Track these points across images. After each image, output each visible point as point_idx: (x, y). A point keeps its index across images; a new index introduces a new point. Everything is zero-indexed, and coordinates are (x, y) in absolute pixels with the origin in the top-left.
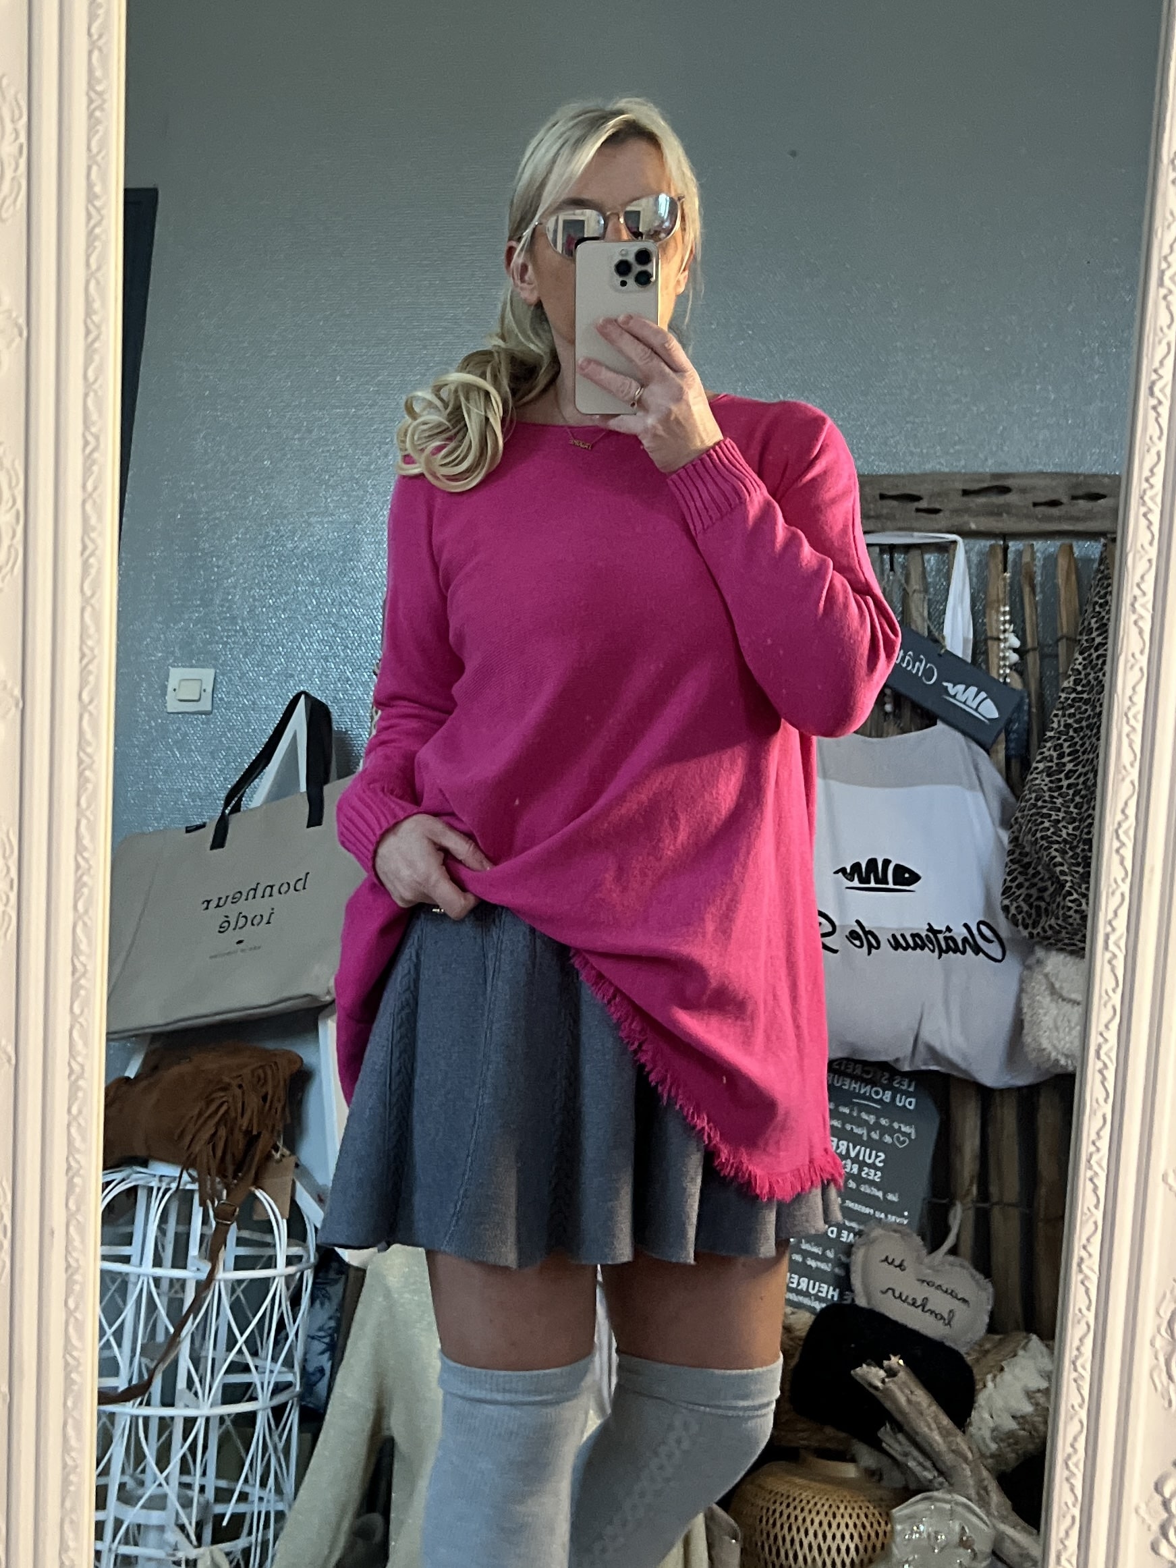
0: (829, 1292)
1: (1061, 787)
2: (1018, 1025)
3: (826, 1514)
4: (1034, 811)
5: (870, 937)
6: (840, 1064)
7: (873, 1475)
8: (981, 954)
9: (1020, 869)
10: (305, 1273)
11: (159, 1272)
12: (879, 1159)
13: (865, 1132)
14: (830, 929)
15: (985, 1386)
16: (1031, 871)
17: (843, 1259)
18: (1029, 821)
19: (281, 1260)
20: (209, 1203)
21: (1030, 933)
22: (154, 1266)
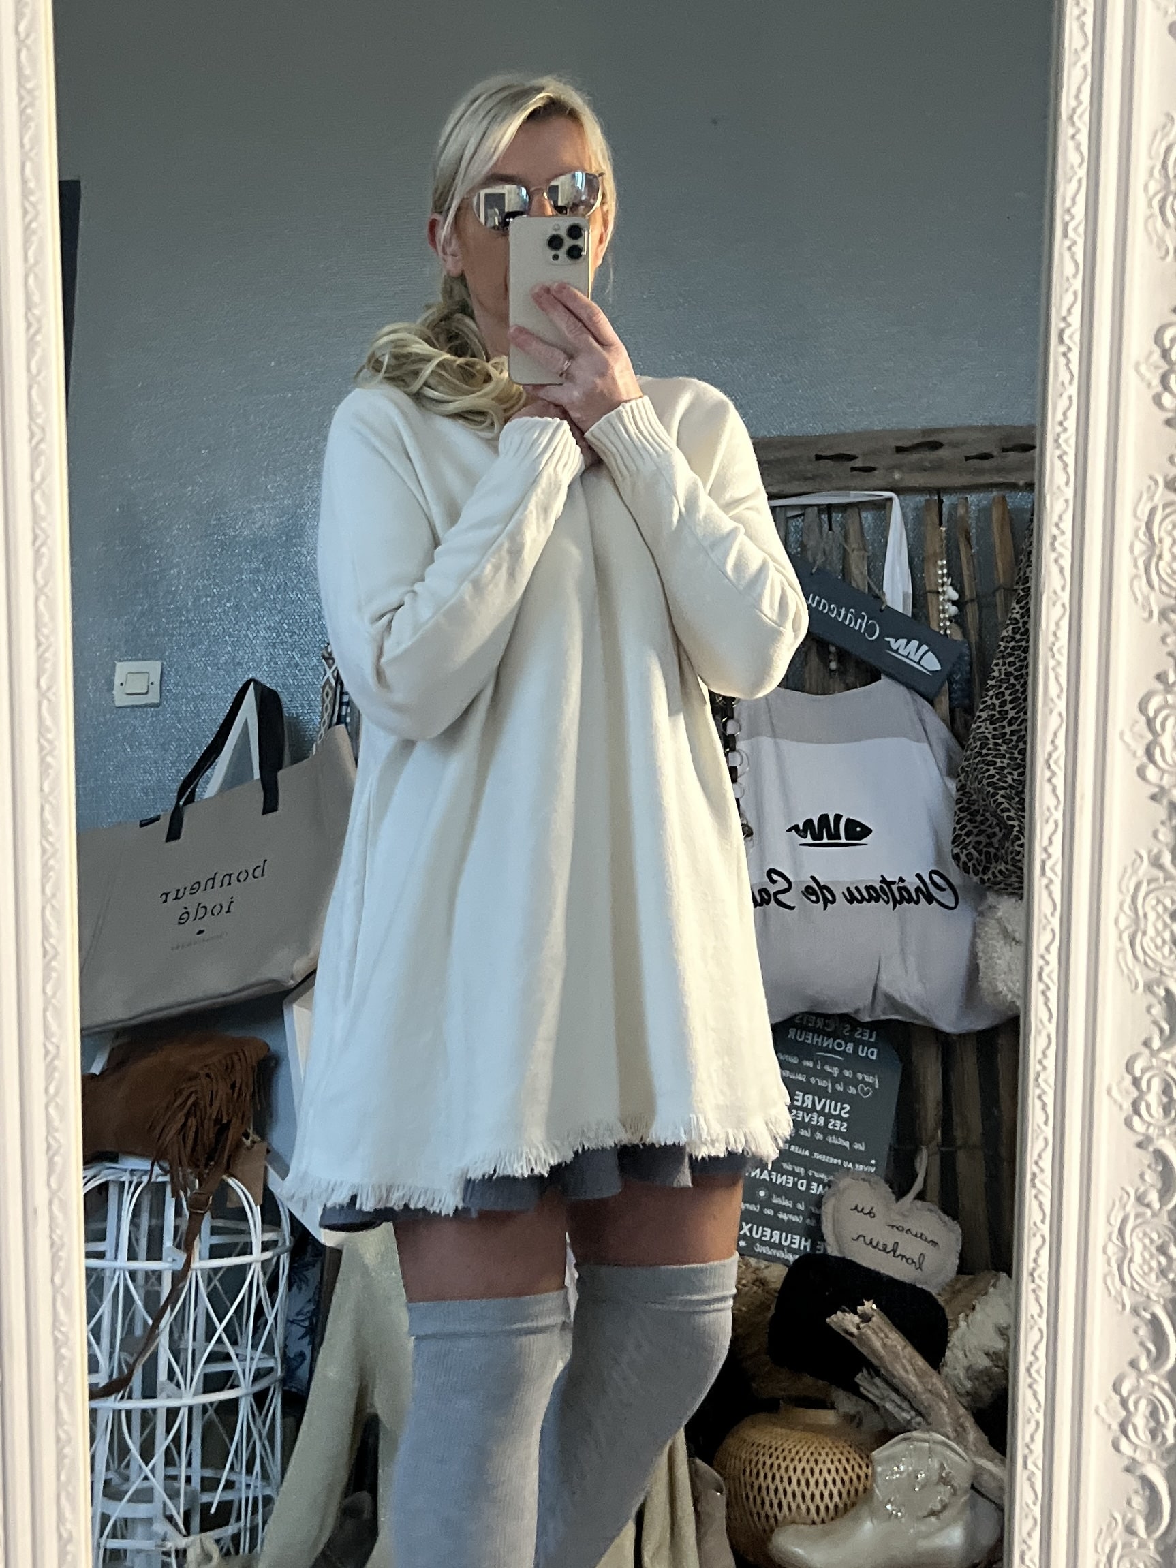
0: (800, 1243)
1: (1006, 733)
2: (973, 972)
3: (808, 1461)
4: (979, 759)
5: (825, 892)
6: (802, 1019)
7: (853, 1420)
8: (935, 903)
9: (969, 817)
10: (282, 1256)
11: (134, 1265)
12: (843, 1111)
13: (830, 1085)
14: (786, 886)
15: (957, 1326)
16: (979, 818)
17: (814, 1210)
18: (975, 769)
19: (257, 1246)
20: (182, 1193)
21: (981, 879)
22: (129, 1259)
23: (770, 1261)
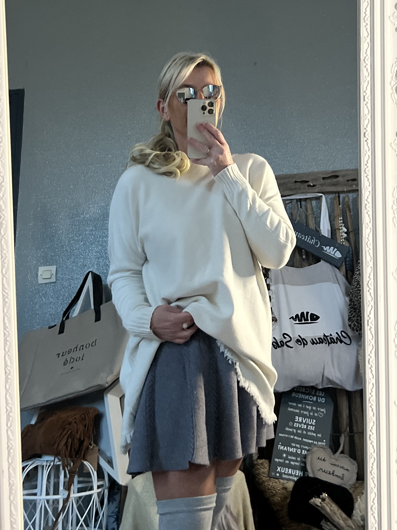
0: (299, 473)
2: (358, 367)
4: (356, 289)
5: (304, 341)
6: (297, 389)
8: (343, 343)
9: (354, 311)
10: (105, 490)
11: (48, 497)
12: (313, 422)
13: (308, 413)
14: (289, 339)
15: (357, 501)
16: (357, 311)
17: (303, 460)
19: (95, 487)
20: (66, 468)
23: (288, 480)
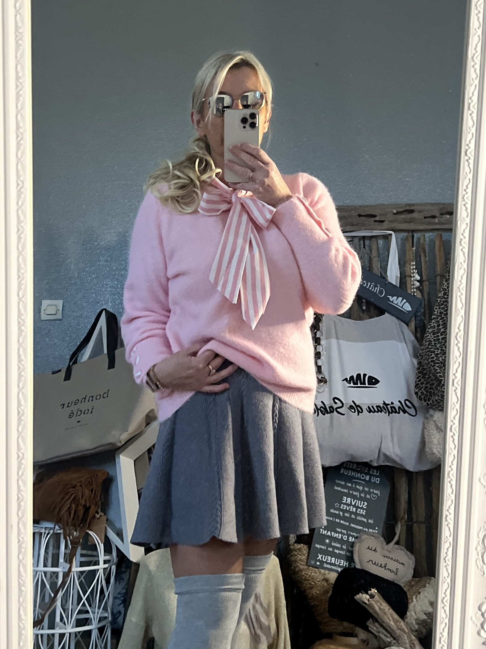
1: (439, 339)
2: (423, 443)
4: (428, 350)
5: (358, 408)
6: (347, 464)
7: (365, 642)
8: (406, 414)
9: (422, 376)
10: (112, 567)
11: (46, 569)
12: (364, 505)
13: (358, 494)
14: (341, 405)
15: (413, 601)
16: (427, 376)
18: (425, 354)
19: (101, 562)
20: (68, 538)
21: (427, 403)
22: (44, 567)
23: (330, 571)
